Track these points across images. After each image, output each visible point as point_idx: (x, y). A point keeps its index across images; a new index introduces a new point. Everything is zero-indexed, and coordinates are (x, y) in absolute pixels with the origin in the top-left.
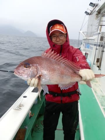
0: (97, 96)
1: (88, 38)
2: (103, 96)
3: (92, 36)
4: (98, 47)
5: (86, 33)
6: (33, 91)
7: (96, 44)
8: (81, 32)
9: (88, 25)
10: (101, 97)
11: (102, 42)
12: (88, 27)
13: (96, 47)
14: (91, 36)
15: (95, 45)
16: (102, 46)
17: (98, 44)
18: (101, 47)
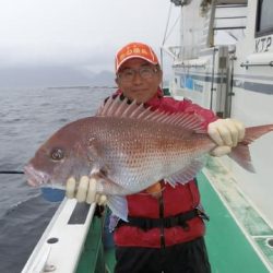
0: (233, 209)
1: (186, 63)
2: (247, 209)
3: (197, 58)
4: (215, 85)
5: (178, 51)
6: (72, 221)
7: (210, 76)
8: (166, 47)
9: (182, 31)
10: (243, 211)
11: (225, 71)
12: (182, 36)
13: (210, 83)
14: (192, 58)
15: (207, 79)
16: (225, 80)
17: (216, 76)
18: (224, 85)
